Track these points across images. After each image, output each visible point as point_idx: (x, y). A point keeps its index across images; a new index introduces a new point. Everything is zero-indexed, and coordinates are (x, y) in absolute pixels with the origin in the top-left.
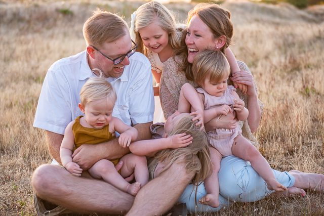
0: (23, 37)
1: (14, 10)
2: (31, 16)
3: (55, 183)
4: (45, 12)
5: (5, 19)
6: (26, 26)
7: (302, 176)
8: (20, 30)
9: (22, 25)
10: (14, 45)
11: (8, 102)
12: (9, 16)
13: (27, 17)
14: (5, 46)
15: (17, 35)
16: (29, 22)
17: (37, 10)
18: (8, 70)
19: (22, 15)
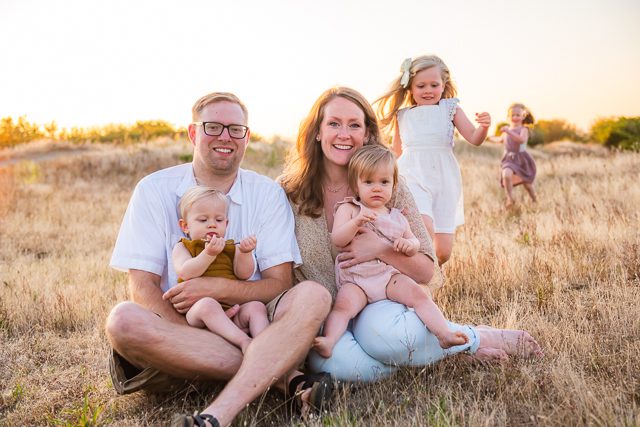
0: (122, 194)
1: (113, 158)
2: (136, 166)
3: (140, 324)
4: (158, 159)
5: (99, 171)
6: (130, 179)
7: (494, 333)
8: (121, 185)
9: (123, 178)
10: (109, 204)
11: (92, 273)
12: (105, 167)
13: (131, 167)
14: (97, 206)
15: (116, 191)
16: (134, 173)
17: (146, 156)
18: (98, 235)
19: (124, 164)
